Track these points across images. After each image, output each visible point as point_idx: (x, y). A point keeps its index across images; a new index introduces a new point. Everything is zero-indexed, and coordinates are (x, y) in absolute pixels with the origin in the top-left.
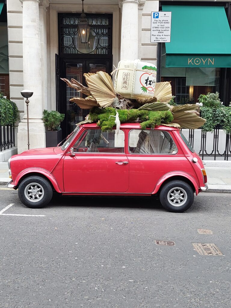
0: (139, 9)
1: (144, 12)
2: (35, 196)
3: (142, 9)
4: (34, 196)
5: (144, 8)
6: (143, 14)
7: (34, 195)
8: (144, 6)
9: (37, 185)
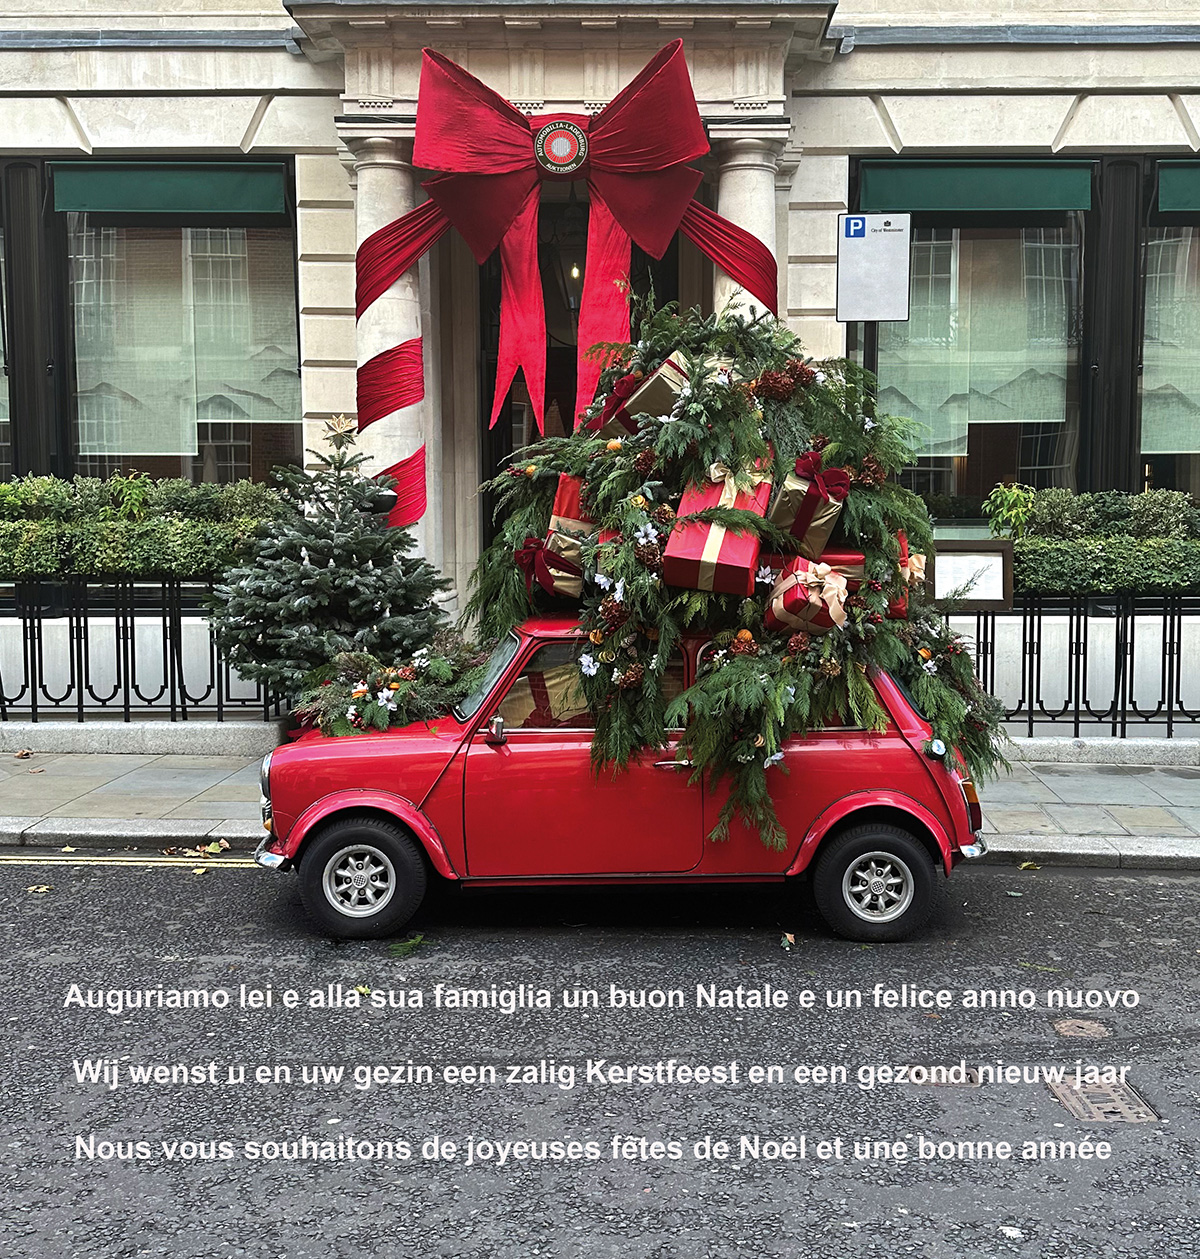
0: (777, 188)
1: (796, 196)
2: (359, 893)
3: (788, 189)
4: (355, 895)
5: (796, 182)
6: (790, 204)
7: (356, 891)
8: (797, 175)
9: (370, 853)
